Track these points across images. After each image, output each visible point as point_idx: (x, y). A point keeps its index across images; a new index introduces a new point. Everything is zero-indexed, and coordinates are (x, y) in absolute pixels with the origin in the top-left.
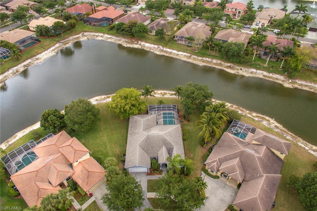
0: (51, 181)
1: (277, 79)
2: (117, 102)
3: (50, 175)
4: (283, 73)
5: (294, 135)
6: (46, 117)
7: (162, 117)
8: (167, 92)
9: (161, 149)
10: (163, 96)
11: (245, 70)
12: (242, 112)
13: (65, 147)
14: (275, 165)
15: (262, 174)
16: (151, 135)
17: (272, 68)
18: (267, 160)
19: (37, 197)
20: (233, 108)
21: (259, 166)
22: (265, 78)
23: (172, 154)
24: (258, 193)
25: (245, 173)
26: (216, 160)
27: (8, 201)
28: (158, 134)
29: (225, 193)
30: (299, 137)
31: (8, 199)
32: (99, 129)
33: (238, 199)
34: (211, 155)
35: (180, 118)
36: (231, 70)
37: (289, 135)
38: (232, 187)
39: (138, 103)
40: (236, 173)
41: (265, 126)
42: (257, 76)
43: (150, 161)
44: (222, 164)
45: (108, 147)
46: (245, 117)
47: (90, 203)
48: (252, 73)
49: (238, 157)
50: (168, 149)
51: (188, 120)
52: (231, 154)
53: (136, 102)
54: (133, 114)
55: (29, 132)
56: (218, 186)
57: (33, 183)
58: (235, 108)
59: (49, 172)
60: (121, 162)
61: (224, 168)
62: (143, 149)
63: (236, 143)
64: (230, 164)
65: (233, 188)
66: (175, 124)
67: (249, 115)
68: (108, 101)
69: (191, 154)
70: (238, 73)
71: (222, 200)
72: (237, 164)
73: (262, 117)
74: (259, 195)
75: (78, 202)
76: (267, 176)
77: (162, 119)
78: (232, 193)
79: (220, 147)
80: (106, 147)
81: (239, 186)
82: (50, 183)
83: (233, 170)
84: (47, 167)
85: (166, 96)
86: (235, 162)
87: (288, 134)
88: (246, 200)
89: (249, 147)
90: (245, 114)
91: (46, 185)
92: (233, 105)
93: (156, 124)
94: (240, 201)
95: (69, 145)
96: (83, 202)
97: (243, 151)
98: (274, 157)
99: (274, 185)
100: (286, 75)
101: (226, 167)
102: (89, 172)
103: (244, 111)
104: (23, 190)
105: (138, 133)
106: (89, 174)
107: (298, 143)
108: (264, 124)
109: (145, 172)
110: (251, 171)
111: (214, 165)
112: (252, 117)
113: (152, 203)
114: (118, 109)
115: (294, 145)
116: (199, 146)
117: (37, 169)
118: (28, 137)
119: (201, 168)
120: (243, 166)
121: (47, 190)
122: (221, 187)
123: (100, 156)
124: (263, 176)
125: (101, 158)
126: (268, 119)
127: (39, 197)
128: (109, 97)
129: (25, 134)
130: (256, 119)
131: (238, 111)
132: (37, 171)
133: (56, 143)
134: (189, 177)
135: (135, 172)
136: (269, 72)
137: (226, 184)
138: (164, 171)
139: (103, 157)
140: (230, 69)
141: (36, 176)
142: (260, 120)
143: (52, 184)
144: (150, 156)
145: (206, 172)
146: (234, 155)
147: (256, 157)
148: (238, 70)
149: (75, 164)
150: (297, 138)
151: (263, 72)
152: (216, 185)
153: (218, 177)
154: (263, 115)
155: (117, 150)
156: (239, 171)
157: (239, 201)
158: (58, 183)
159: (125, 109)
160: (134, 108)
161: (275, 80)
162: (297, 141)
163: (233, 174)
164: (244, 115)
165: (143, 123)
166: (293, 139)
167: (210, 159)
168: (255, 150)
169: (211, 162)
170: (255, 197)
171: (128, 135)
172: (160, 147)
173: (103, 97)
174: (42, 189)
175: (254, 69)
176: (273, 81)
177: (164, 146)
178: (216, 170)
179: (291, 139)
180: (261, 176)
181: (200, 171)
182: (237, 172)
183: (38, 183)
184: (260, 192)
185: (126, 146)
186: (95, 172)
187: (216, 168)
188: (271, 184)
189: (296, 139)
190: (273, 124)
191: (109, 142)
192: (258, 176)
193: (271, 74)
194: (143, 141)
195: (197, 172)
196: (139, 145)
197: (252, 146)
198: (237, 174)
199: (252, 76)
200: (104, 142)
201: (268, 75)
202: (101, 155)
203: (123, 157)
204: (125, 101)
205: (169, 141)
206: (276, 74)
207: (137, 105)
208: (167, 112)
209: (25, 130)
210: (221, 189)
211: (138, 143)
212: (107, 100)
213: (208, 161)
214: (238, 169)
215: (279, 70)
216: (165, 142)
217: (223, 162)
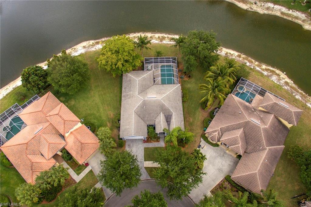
0: (43, 154)
1: (297, 18)
2: (108, 57)
3: (41, 147)
4: (306, 10)
5: (304, 93)
6: (26, 77)
7: (160, 75)
8: (166, 36)
9: (159, 117)
10: (161, 41)
11: (260, 5)
12: (251, 65)
13: (53, 116)
14: (280, 135)
15: (265, 147)
16: (147, 100)
17: (294, 3)
18: (272, 131)
19: (31, 171)
20: (241, 59)
21: (263, 138)
22: (282, 16)
23: (170, 122)
24: (258, 168)
25: (247, 144)
26: (217, 129)
27: (4, 170)
28: (155, 99)
29: (224, 162)
30: (309, 96)
31: (3, 168)
32: (89, 87)
33: (237, 173)
34: (213, 122)
35: (180, 73)
36: (244, 4)
37: (299, 94)
38: (231, 155)
39: (132, 57)
40: (237, 145)
41: (274, 82)
42: (273, 13)
43: (147, 129)
44: (224, 134)
45: (101, 110)
46: (253, 71)
47: (87, 172)
48: (268, 8)
49: (242, 127)
50: (166, 116)
51: (189, 77)
52: (235, 124)
53: (129, 57)
54: (126, 71)
55: (13, 89)
56: (217, 155)
57: (25, 156)
58: (243, 58)
59: (39, 144)
60: (116, 128)
61: (226, 139)
62: (139, 116)
63: (241, 111)
64: (232, 136)
65: (233, 157)
66: (174, 84)
67: (258, 69)
68: (97, 49)
69: (190, 118)
70: (251, 8)
71: (220, 170)
72: (240, 136)
73: (272, 70)
74: (259, 170)
75: (74, 171)
76: (269, 149)
77: (160, 78)
78: (231, 162)
79: (223, 112)
80: (99, 110)
81: (239, 157)
82: (42, 155)
83: (235, 142)
84: (36, 139)
85: (164, 42)
86: (239, 133)
87: (298, 92)
88: (245, 174)
89: (255, 115)
90: (254, 67)
91: (39, 158)
92: (240, 54)
93: (153, 83)
94: (238, 176)
95: (57, 114)
96: (79, 171)
97: (248, 121)
98: (280, 127)
99: (276, 157)
100: (309, 13)
101: (227, 139)
102: (82, 143)
103: (252, 62)
104: (16, 163)
105: (133, 97)
106: (82, 146)
107: (307, 104)
108: (274, 80)
109: (141, 139)
110: (254, 143)
111: (214, 135)
112: (261, 70)
113: (149, 172)
114: (109, 66)
115: (302, 107)
116: (200, 109)
117: (26, 142)
118: (12, 96)
119: (200, 134)
120: (246, 138)
121: (41, 163)
122: (220, 156)
123: (93, 121)
124: (265, 149)
125: (94, 122)
126: (278, 73)
127: (34, 171)
128: (98, 43)
129: (8, 91)
130: (265, 73)
131: (246, 63)
132: (27, 143)
133: (42, 109)
134: (188, 145)
135: (131, 139)
136: (289, 8)
137: (225, 153)
138: (162, 138)
139: (96, 121)
140: (242, 3)
141: (27, 149)
142: (269, 74)
143: (45, 156)
144: (146, 123)
145: (206, 139)
146: (237, 125)
147: (261, 129)
148: (252, 4)
149: (67, 135)
150: (307, 97)
151: (282, 7)
152: (215, 154)
153: (218, 145)
154: (274, 68)
155: (111, 114)
156: (241, 143)
157: (238, 174)
158: (51, 155)
159: (117, 67)
160: (127, 65)
161: (294, 20)
162: (306, 101)
163: (234, 146)
164: (252, 68)
165: (138, 84)
166: (302, 98)
167: (211, 128)
168: (261, 119)
169: (212, 131)
170: (255, 172)
171: (122, 98)
172: (158, 114)
173: (91, 42)
174: (35, 163)
175: (271, 3)
176: (291, 20)
177: (161, 113)
178: (216, 140)
179: (300, 98)
180: (264, 149)
181: (199, 138)
182: (239, 145)
183: (30, 157)
184: (260, 167)
185: (121, 109)
186: (89, 144)
187: (216, 139)
188: (272, 157)
189: (305, 98)
190: (284, 80)
191: (102, 103)
192: (261, 149)
193: (291, 10)
194: (138, 107)
195: (196, 139)
196: (134, 112)
197: (259, 113)
198: (239, 146)
199: (267, 14)
200: (96, 104)
201: (287, 12)
202: (94, 119)
203: (117, 123)
204: (116, 56)
205: (168, 107)
206: (297, 11)
207: (131, 61)
208: (165, 64)
209: (7, 87)
210: (219, 157)
211: (133, 109)
212: (96, 47)
213: (209, 130)
214: (240, 141)
215: (302, 5)
216: (163, 109)
217: (225, 132)
